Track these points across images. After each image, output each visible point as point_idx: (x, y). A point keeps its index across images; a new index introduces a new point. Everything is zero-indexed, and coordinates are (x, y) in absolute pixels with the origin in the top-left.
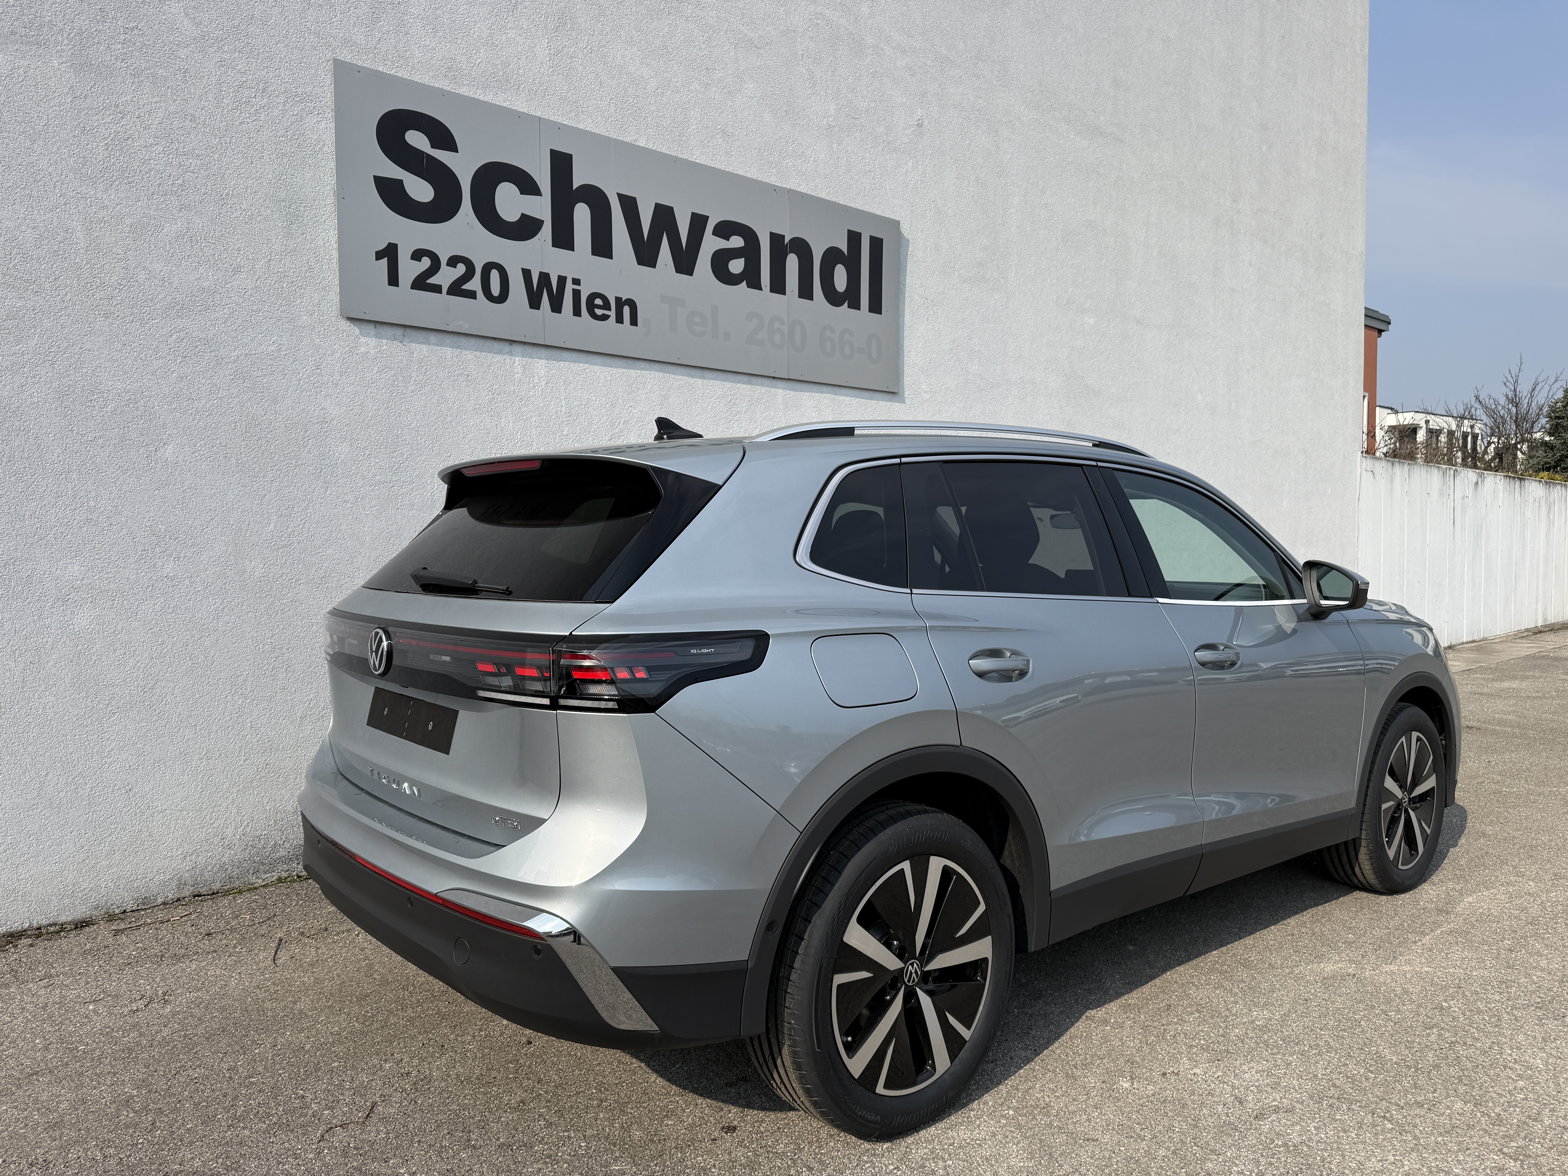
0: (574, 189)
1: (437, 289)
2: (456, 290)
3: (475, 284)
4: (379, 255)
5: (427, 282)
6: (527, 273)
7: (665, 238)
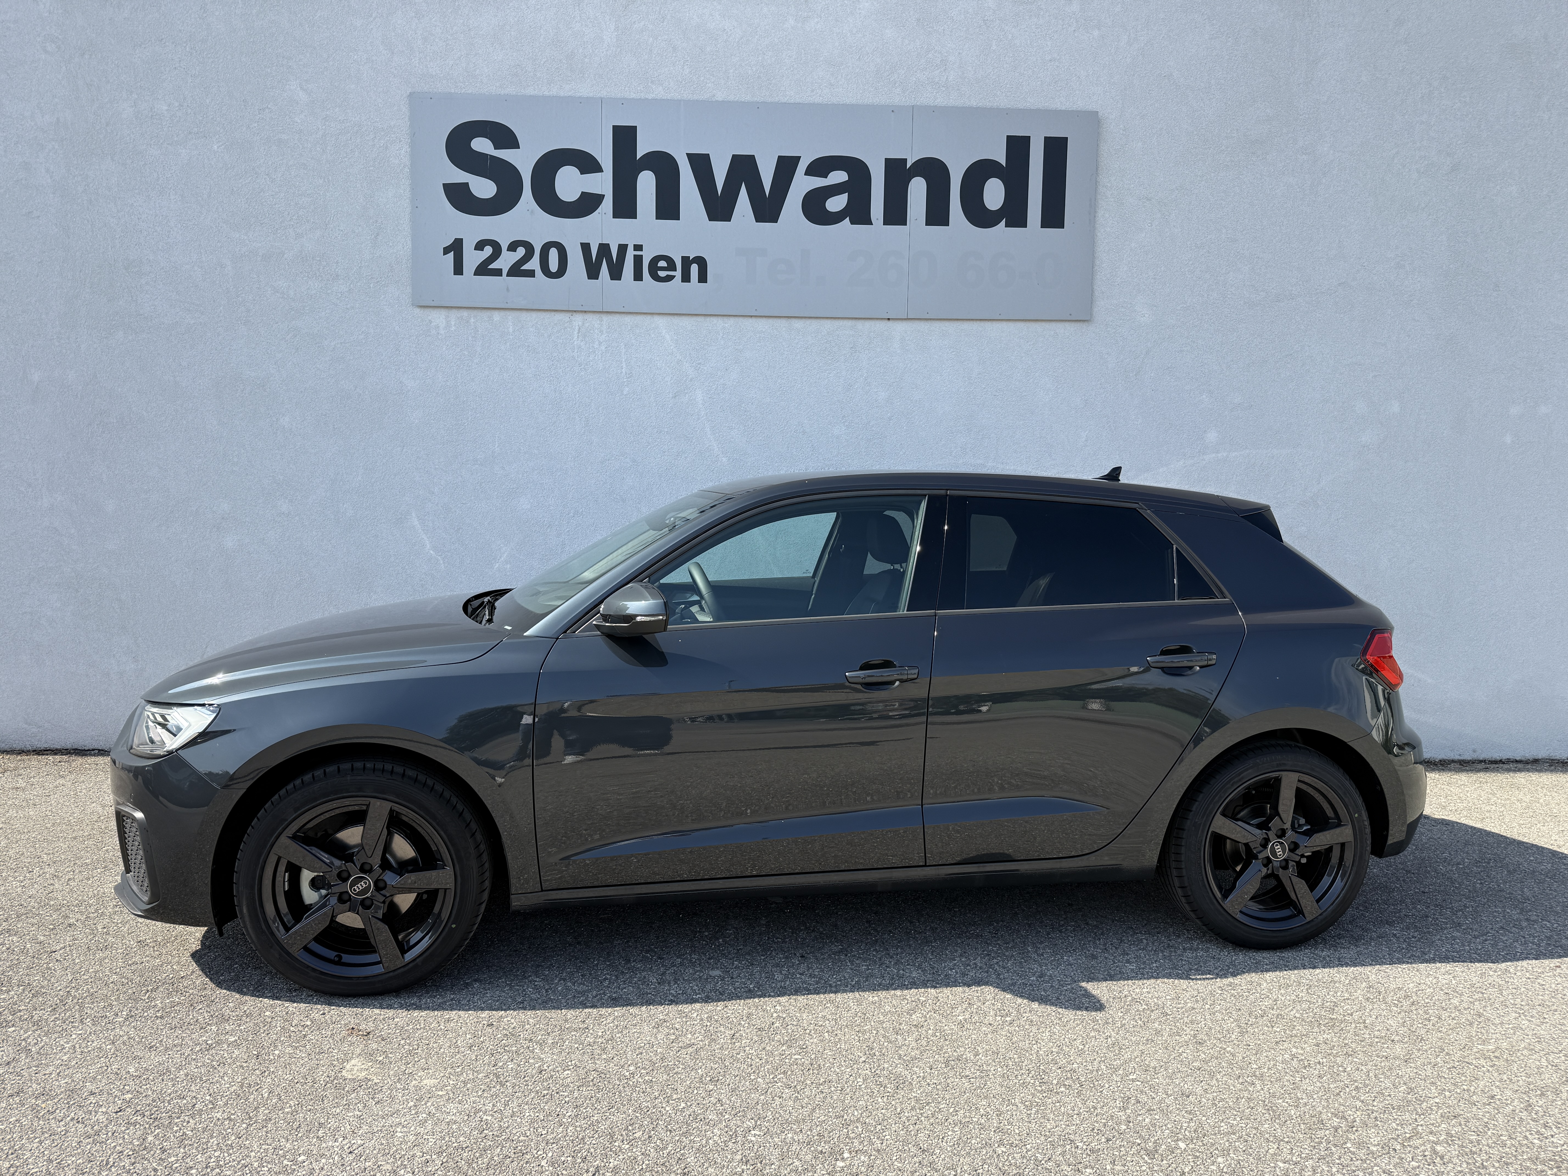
0: (638, 158)
1: (498, 272)
2: (516, 271)
3: (534, 264)
4: (446, 251)
5: (489, 267)
6: (586, 248)
7: (743, 189)
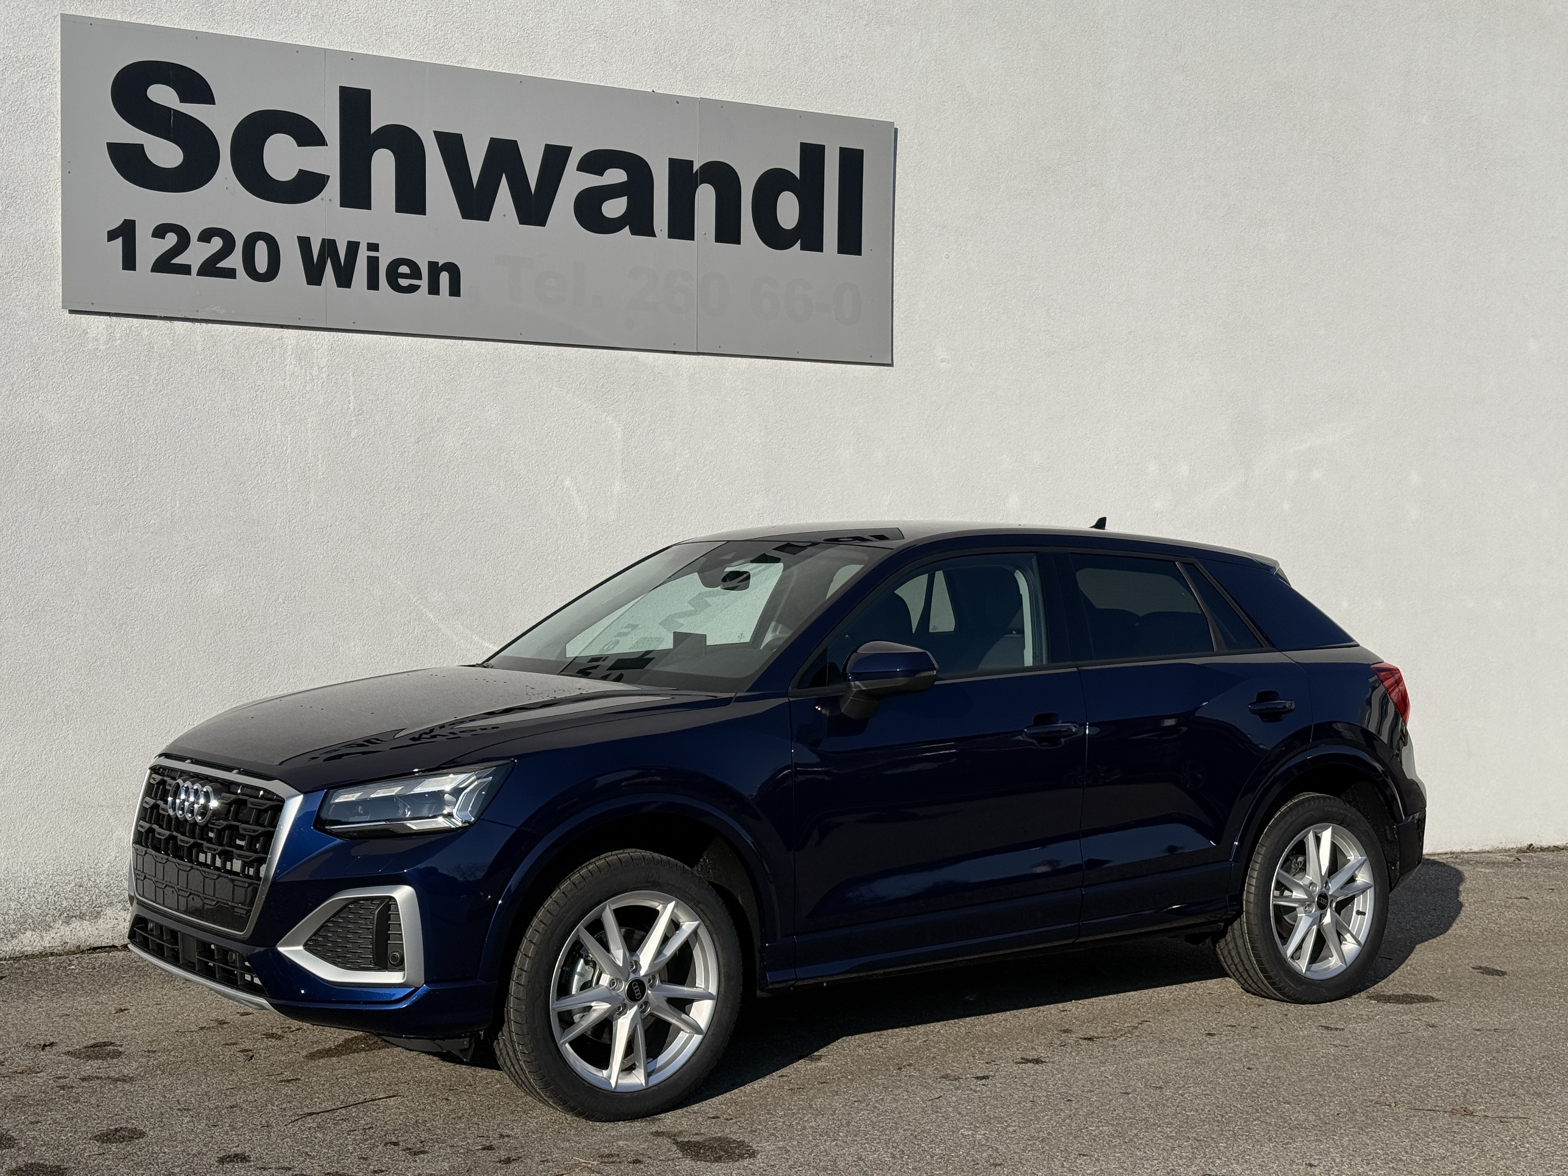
0: (372, 132)
1: (185, 270)
2: (210, 268)
3: (235, 260)
4: (112, 235)
5: (173, 261)
6: (304, 243)
7: (504, 181)
